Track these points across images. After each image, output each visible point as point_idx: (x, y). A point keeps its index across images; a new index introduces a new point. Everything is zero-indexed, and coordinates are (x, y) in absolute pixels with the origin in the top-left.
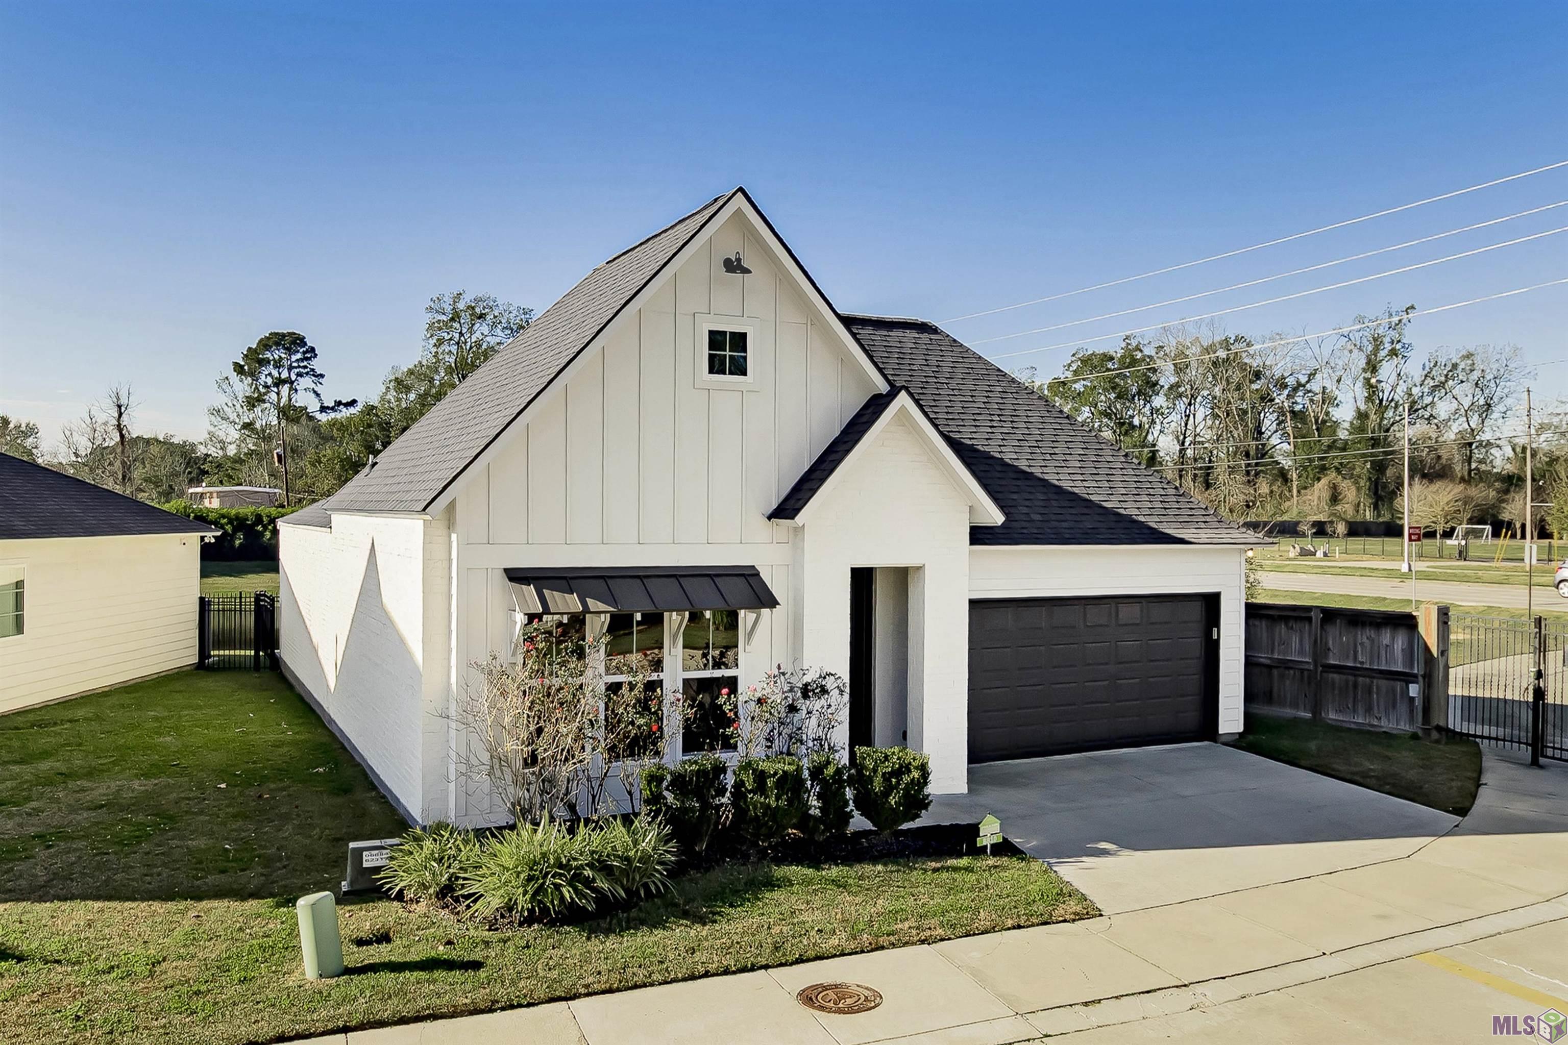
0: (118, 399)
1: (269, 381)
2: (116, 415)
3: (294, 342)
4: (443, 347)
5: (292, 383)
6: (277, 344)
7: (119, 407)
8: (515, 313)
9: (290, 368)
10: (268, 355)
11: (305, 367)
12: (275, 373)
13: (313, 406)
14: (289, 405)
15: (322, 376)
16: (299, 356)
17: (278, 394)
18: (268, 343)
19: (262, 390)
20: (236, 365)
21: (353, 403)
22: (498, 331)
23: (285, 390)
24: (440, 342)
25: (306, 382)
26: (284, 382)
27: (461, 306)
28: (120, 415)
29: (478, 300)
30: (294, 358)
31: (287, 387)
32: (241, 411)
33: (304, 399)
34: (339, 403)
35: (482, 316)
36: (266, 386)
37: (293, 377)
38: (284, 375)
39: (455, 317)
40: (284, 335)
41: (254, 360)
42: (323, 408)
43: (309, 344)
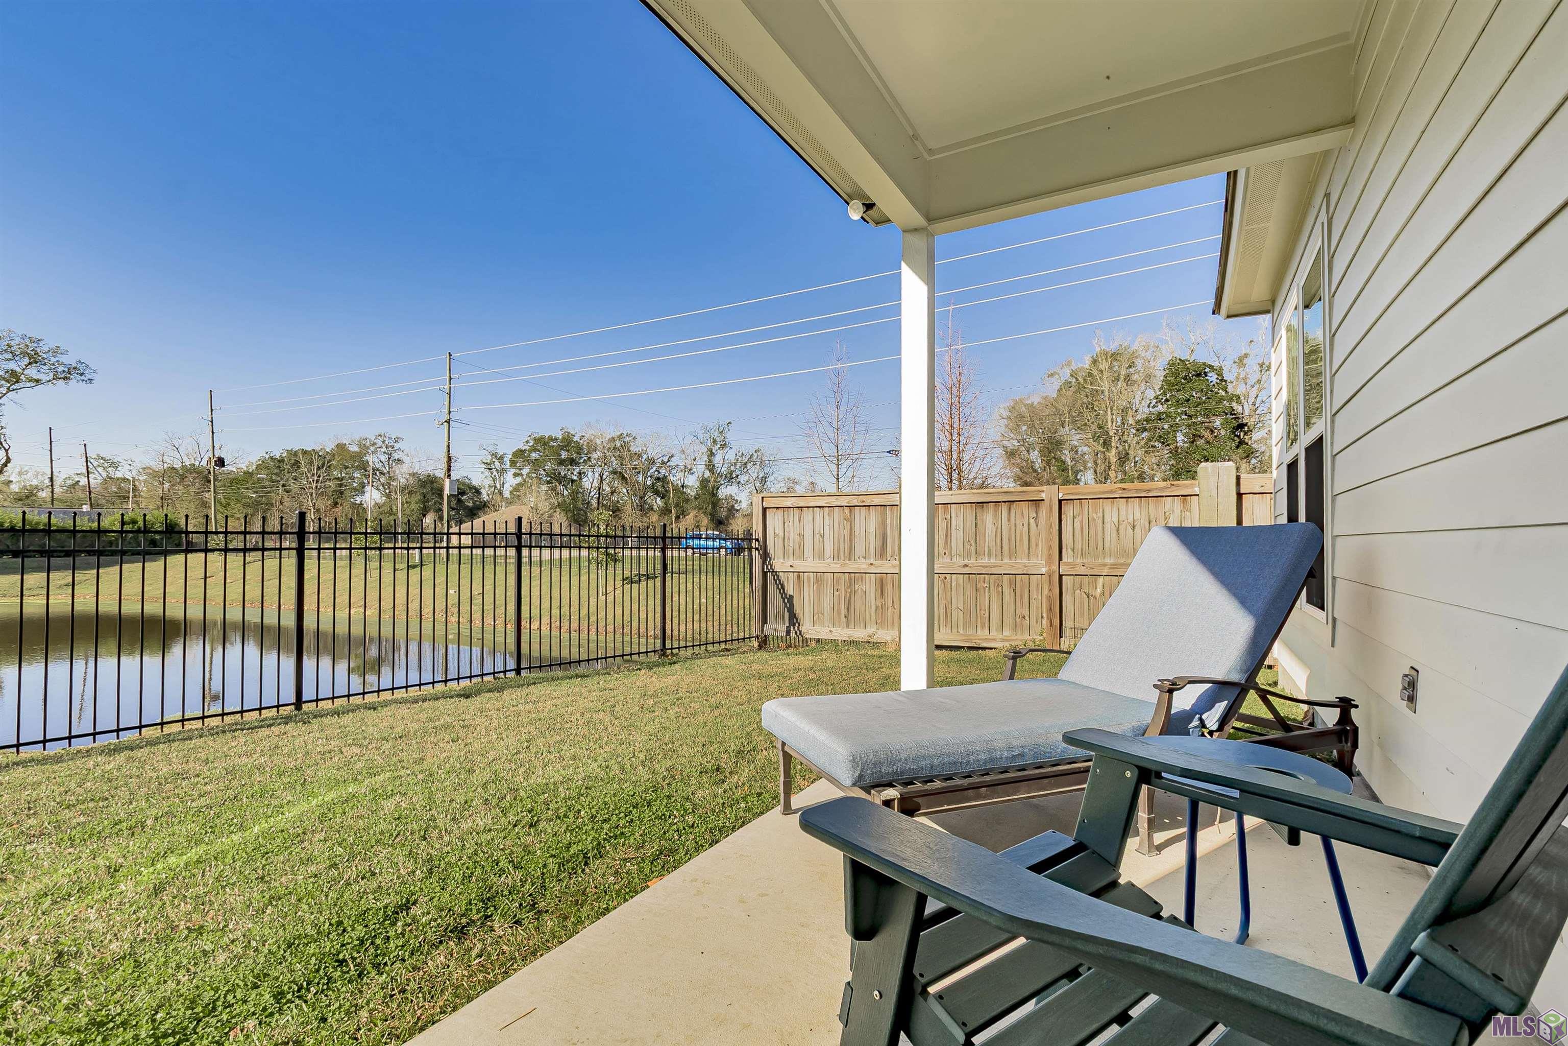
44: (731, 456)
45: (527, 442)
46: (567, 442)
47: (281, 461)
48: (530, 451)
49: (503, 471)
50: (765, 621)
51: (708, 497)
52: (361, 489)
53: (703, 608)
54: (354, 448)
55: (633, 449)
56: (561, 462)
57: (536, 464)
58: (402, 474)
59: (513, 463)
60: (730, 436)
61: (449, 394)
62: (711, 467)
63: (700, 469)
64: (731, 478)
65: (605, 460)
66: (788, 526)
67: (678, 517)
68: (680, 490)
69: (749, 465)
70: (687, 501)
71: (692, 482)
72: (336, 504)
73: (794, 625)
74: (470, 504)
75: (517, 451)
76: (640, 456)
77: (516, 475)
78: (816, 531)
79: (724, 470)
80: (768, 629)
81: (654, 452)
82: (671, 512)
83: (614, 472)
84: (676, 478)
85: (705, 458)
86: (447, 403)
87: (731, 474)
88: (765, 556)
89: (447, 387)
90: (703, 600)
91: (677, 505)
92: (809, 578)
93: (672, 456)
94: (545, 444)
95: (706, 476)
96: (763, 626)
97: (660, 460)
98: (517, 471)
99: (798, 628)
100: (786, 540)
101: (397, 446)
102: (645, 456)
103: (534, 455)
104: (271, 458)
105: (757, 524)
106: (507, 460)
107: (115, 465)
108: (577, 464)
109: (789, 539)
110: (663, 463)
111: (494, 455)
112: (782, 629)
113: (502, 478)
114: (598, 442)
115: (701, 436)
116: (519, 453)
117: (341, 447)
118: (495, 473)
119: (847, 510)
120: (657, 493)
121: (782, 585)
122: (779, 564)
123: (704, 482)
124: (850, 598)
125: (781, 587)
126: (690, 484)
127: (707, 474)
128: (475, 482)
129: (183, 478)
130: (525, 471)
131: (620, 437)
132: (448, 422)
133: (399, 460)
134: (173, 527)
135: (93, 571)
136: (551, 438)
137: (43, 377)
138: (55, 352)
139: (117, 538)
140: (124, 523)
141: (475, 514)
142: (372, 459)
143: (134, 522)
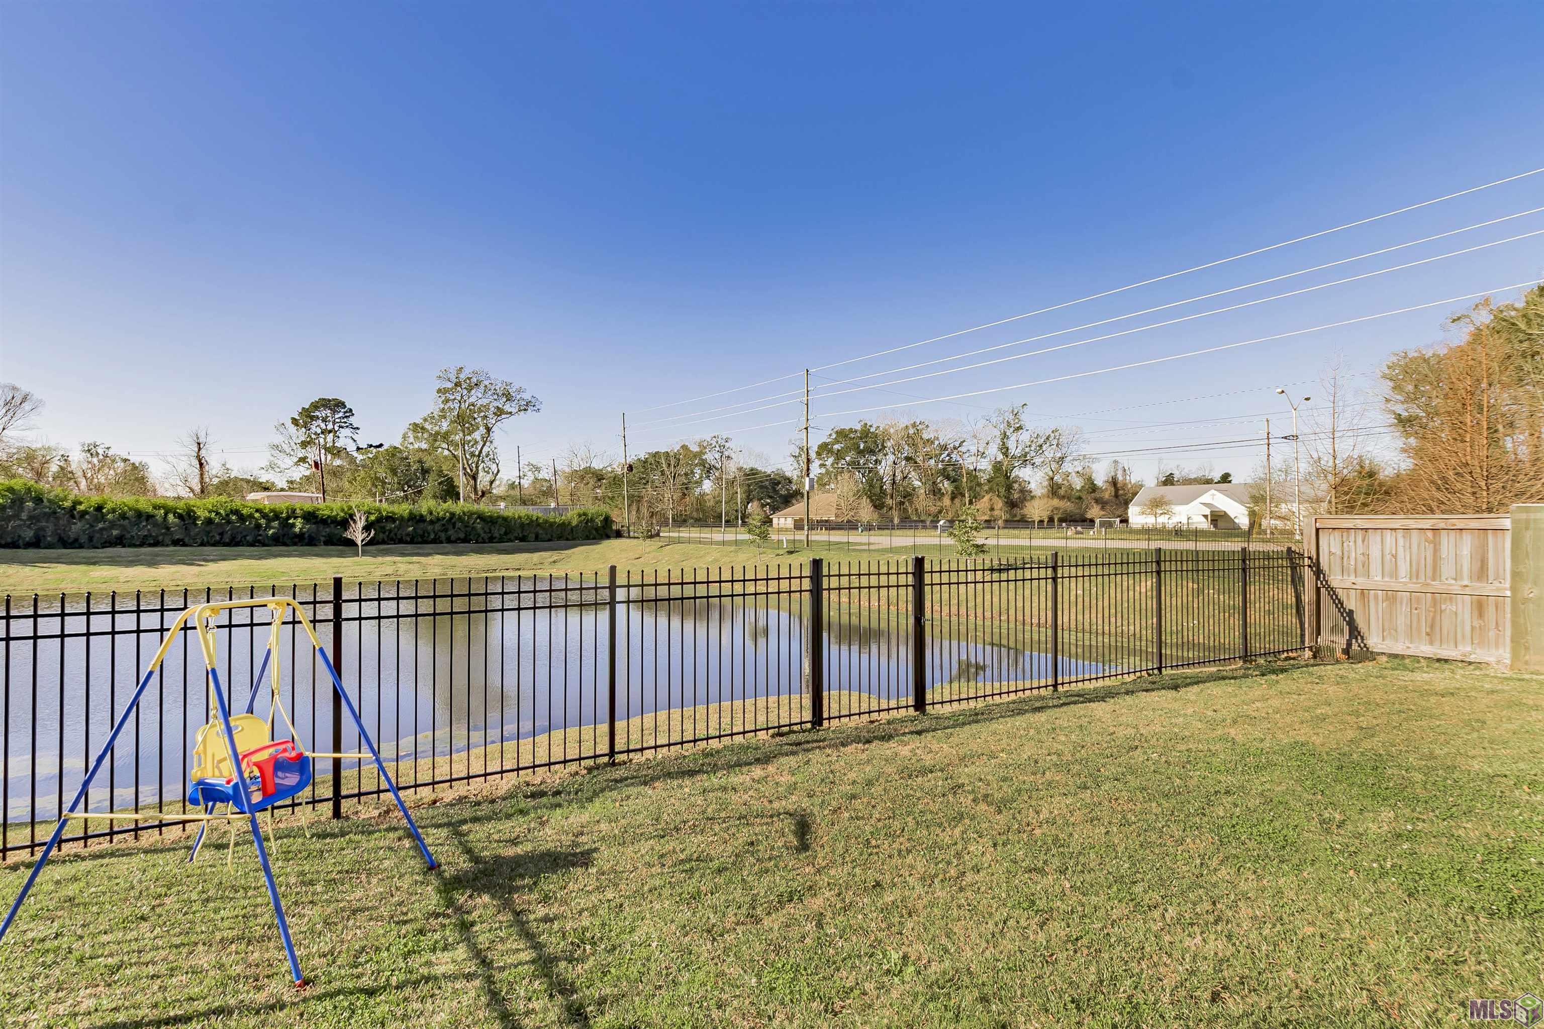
0: (198, 438)
1: (319, 431)
2: (197, 450)
3: (336, 406)
4: (448, 405)
5: (335, 432)
6: (324, 406)
7: (199, 444)
8: (500, 385)
9: (334, 423)
10: (317, 413)
11: (345, 422)
12: (323, 426)
13: (351, 448)
14: (333, 446)
15: (358, 428)
16: (341, 415)
17: (325, 439)
18: (316, 406)
19: (313, 436)
20: (293, 419)
21: (381, 445)
22: (488, 396)
23: (330, 437)
24: (447, 401)
25: (345, 432)
26: (330, 432)
27: (462, 376)
28: (200, 449)
29: (474, 373)
30: (337, 416)
31: (331, 435)
32: (295, 448)
33: (344, 440)
34: (371, 446)
35: (477, 384)
36: (316, 434)
37: (336, 428)
38: (330, 427)
39: (458, 384)
40: (329, 401)
41: (307, 416)
42: (358, 449)
43: (348, 407)
44: (1025, 437)
45: (830, 435)
46: (866, 433)
47: (645, 462)
48: (833, 444)
50: (1319, 633)
51: (1001, 479)
52: (699, 483)
53: (1080, 600)
54: (696, 449)
55: (925, 436)
56: (861, 453)
57: (839, 456)
58: (732, 468)
59: (818, 454)
60: (1026, 419)
62: (1005, 450)
63: (994, 452)
64: (1025, 460)
65: (898, 449)
66: (1348, 546)
67: (971, 503)
68: (973, 475)
69: (1044, 447)
70: (979, 485)
71: (985, 465)
72: (684, 495)
73: (1356, 639)
74: (783, 492)
75: (821, 444)
76: (933, 443)
78: (1387, 551)
79: (1018, 452)
80: (1324, 640)
81: (946, 436)
82: (964, 496)
84: (969, 463)
85: (999, 441)
86: (805, 412)
87: (1026, 456)
88: (1318, 572)
89: (805, 399)
90: (1080, 592)
91: (970, 489)
92: (1376, 597)
93: (964, 441)
94: (846, 436)
95: (998, 459)
96: (1317, 638)
97: (952, 446)
99: (1362, 642)
100: (1345, 559)
101: (727, 445)
102: (937, 443)
103: (837, 447)
104: (639, 459)
105: (1309, 543)
107: (538, 469)
108: (874, 453)
109: (1349, 557)
110: (955, 448)
112: (1341, 641)
114: (892, 431)
115: (994, 420)
116: (824, 446)
117: (685, 448)
119: (1430, 534)
120: (948, 478)
121: (1339, 600)
122: (1336, 580)
123: (997, 466)
124: (1433, 619)
125: (1339, 604)
126: (982, 468)
127: (1000, 457)
128: (788, 474)
129: (582, 478)
130: (830, 461)
131: (914, 425)
132: (806, 428)
133: (729, 457)
134: (607, 520)
135: (566, 552)
136: (851, 430)
137: (514, 410)
138: (519, 391)
139: (577, 526)
140: (580, 515)
141: (789, 502)
142: (710, 457)
143: (585, 514)
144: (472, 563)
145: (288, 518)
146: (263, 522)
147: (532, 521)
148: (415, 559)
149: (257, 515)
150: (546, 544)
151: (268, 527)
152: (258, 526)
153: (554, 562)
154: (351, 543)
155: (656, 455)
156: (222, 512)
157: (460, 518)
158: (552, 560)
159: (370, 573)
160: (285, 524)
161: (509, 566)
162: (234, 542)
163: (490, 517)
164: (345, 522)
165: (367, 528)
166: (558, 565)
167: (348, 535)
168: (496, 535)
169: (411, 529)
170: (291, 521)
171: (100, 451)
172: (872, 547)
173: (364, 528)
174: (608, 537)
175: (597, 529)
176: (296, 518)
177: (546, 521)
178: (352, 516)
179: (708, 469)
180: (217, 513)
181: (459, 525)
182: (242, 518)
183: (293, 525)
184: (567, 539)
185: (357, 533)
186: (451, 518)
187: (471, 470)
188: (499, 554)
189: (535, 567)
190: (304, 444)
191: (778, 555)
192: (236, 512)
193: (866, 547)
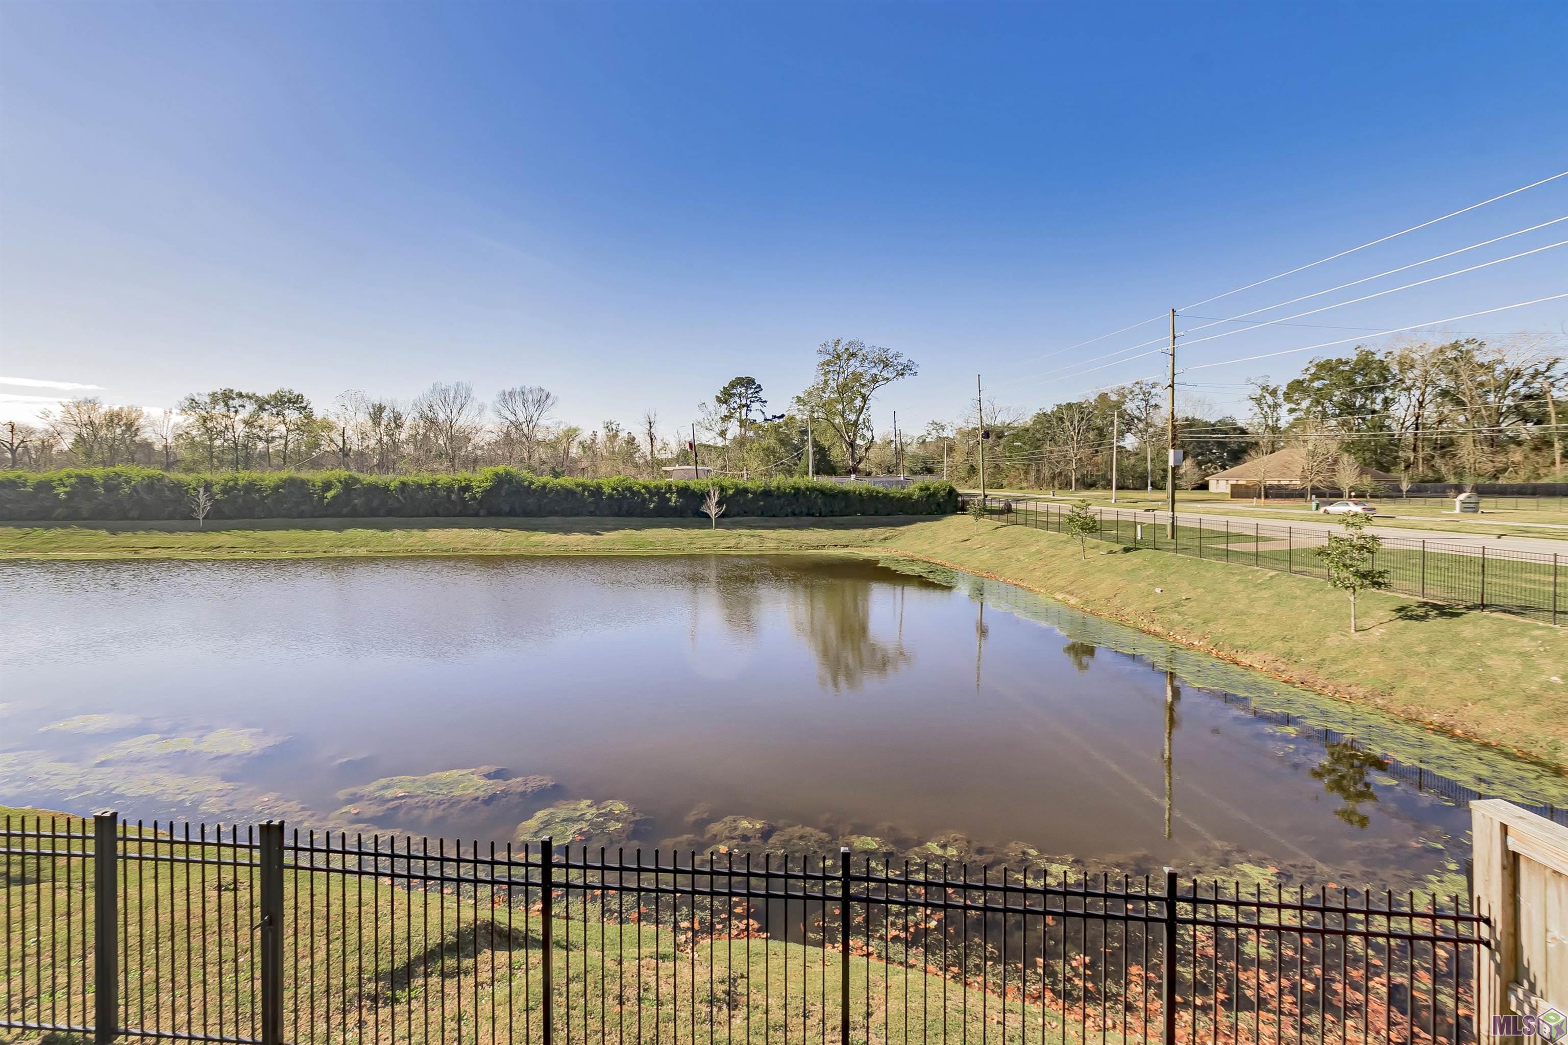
1: (735, 406)
3: (748, 383)
4: (828, 377)
5: (748, 406)
6: (738, 384)
8: (877, 352)
9: (747, 398)
10: (735, 391)
11: (756, 397)
12: (739, 401)
13: (760, 419)
14: (746, 419)
15: (766, 402)
16: (752, 390)
17: (740, 413)
18: (733, 385)
19: (732, 411)
20: (718, 398)
21: (782, 416)
22: (866, 364)
23: (744, 410)
24: (826, 373)
25: (755, 406)
26: (744, 406)
27: (841, 349)
29: (851, 343)
30: (749, 392)
32: (713, 423)
33: (755, 415)
34: (775, 417)
35: (853, 355)
36: (733, 408)
37: (749, 403)
38: (744, 402)
39: (836, 356)
40: (743, 379)
41: (725, 397)
42: (766, 420)
43: (757, 382)
45: (1307, 370)
46: (1365, 363)
47: (1051, 415)
48: (1311, 381)
49: (1276, 406)
54: (1114, 398)
55: (1478, 359)
56: (1357, 390)
57: (1320, 397)
59: (1288, 397)
61: (1173, 355)
65: (1427, 379)
72: (1097, 452)
74: (1233, 446)
75: (1292, 382)
76: (1492, 368)
77: (1292, 411)
83: (1445, 393)
86: (1170, 365)
89: (1170, 348)
94: (1331, 369)
98: (1294, 406)
102: (1502, 368)
103: (1317, 384)
106: (1280, 393)
107: (943, 428)
108: (1381, 390)
111: (1265, 388)
113: (1275, 414)
114: (1417, 356)
116: (1297, 386)
117: (1103, 397)
118: (1266, 409)
130: (1305, 404)
131: (1455, 346)
132: (1172, 386)
133: (1156, 405)
134: (952, 492)
135: (901, 528)
136: (1340, 361)
137: (890, 376)
138: (897, 356)
139: (917, 501)
140: (921, 489)
141: (1239, 458)
142: (1130, 407)
143: (927, 489)
144: (806, 538)
145: (666, 493)
146: (647, 496)
147: (871, 496)
148: (758, 532)
149: (643, 491)
150: (885, 519)
151: (651, 501)
152: (644, 500)
153: (885, 539)
154: (708, 516)
155: (1070, 406)
156: (620, 489)
157: (804, 493)
158: (882, 537)
159: (715, 545)
160: (664, 500)
161: (838, 542)
162: (630, 514)
163: (831, 489)
164: (702, 496)
165: (719, 504)
166: (888, 544)
167: (704, 509)
168: (836, 508)
169: (762, 503)
170: (668, 495)
171: (614, 428)
172: (1263, 547)
173: (716, 504)
174: (954, 512)
175: (939, 505)
176: (672, 493)
177: (886, 496)
178: (708, 493)
179: (1129, 423)
180: (618, 491)
181: (801, 500)
182: (634, 494)
183: (669, 500)
184: (907, 513)
185: (712, 510)
186: (795, 495)
187: (849, 437)
188: (834, 529)
189: (863, 544)
190: (725, 419)
191: (1111, 552)
192: (630, 489)
193: (1251, 547)
